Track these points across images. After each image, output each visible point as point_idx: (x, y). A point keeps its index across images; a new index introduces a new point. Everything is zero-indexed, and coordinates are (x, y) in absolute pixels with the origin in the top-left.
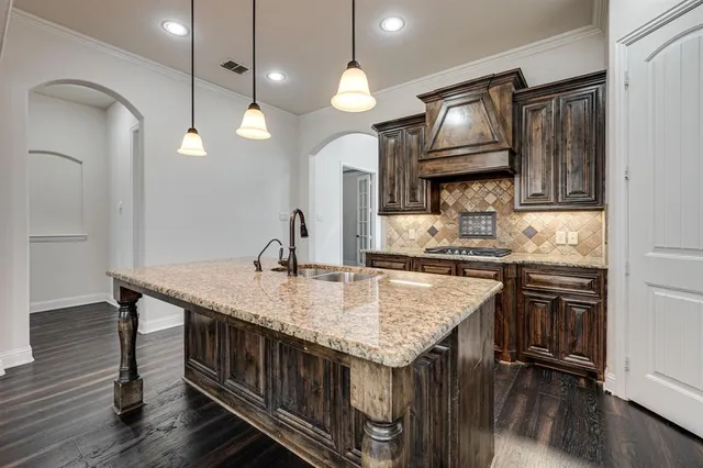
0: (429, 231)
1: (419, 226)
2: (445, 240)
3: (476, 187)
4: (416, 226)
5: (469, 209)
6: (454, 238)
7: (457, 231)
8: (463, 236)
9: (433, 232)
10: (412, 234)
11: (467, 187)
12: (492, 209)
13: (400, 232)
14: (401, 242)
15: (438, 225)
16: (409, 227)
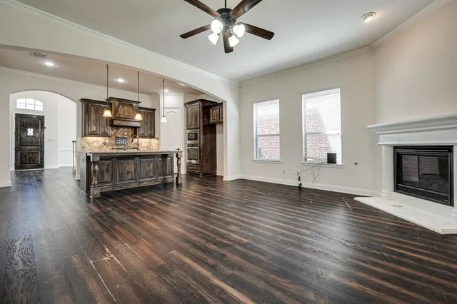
0: (103, 143)
1: (99, 141)
2: (110, 146)
3: (121, 129)
4: (97, 142)
5: (119, 136)
6: (113, 145)
7: (115, 143)
8: (117, 145)
9: (105, 144)
10: (96, 145)
11: (118, 129)
12: (126, 137)
13: (89, 144)
14: (89, 148)
15: (107, 141)
16: (94, 142)
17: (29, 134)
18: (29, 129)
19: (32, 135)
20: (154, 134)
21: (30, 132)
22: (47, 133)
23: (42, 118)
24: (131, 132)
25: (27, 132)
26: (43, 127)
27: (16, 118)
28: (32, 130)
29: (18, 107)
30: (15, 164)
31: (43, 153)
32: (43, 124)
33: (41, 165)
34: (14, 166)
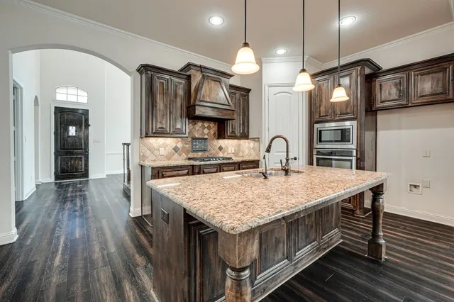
0: (174, 149)
1: (167, 146)
2: (184, 154)
3: (200, 124)
4: (165, 146)
5: (197, 136)
6: (189, 153)
7: (190, 149)
8: (194, 151)
9: (176, 149)
10: (162, 152)
11: (196, 124)
12: (206, 137)
13: (152, 150)
14: (152, 157)
15: (180, 145)
16: (160, 146)
17: (70, 134)
18: (70, 128)
19: (74, 134)
20: (248, 132)
21: (72, 131)
22: (92, 132)
23: (86, 112)
24: (214, 127)
25: (68, 132)
26: (87, 125)
27: (55, 113)
28: (74, 128)
29: (58, 98)
30: (55, 173)
31: (87, 158)
32: (87, 120)
33: (86, 174)
34: (53, 176)
